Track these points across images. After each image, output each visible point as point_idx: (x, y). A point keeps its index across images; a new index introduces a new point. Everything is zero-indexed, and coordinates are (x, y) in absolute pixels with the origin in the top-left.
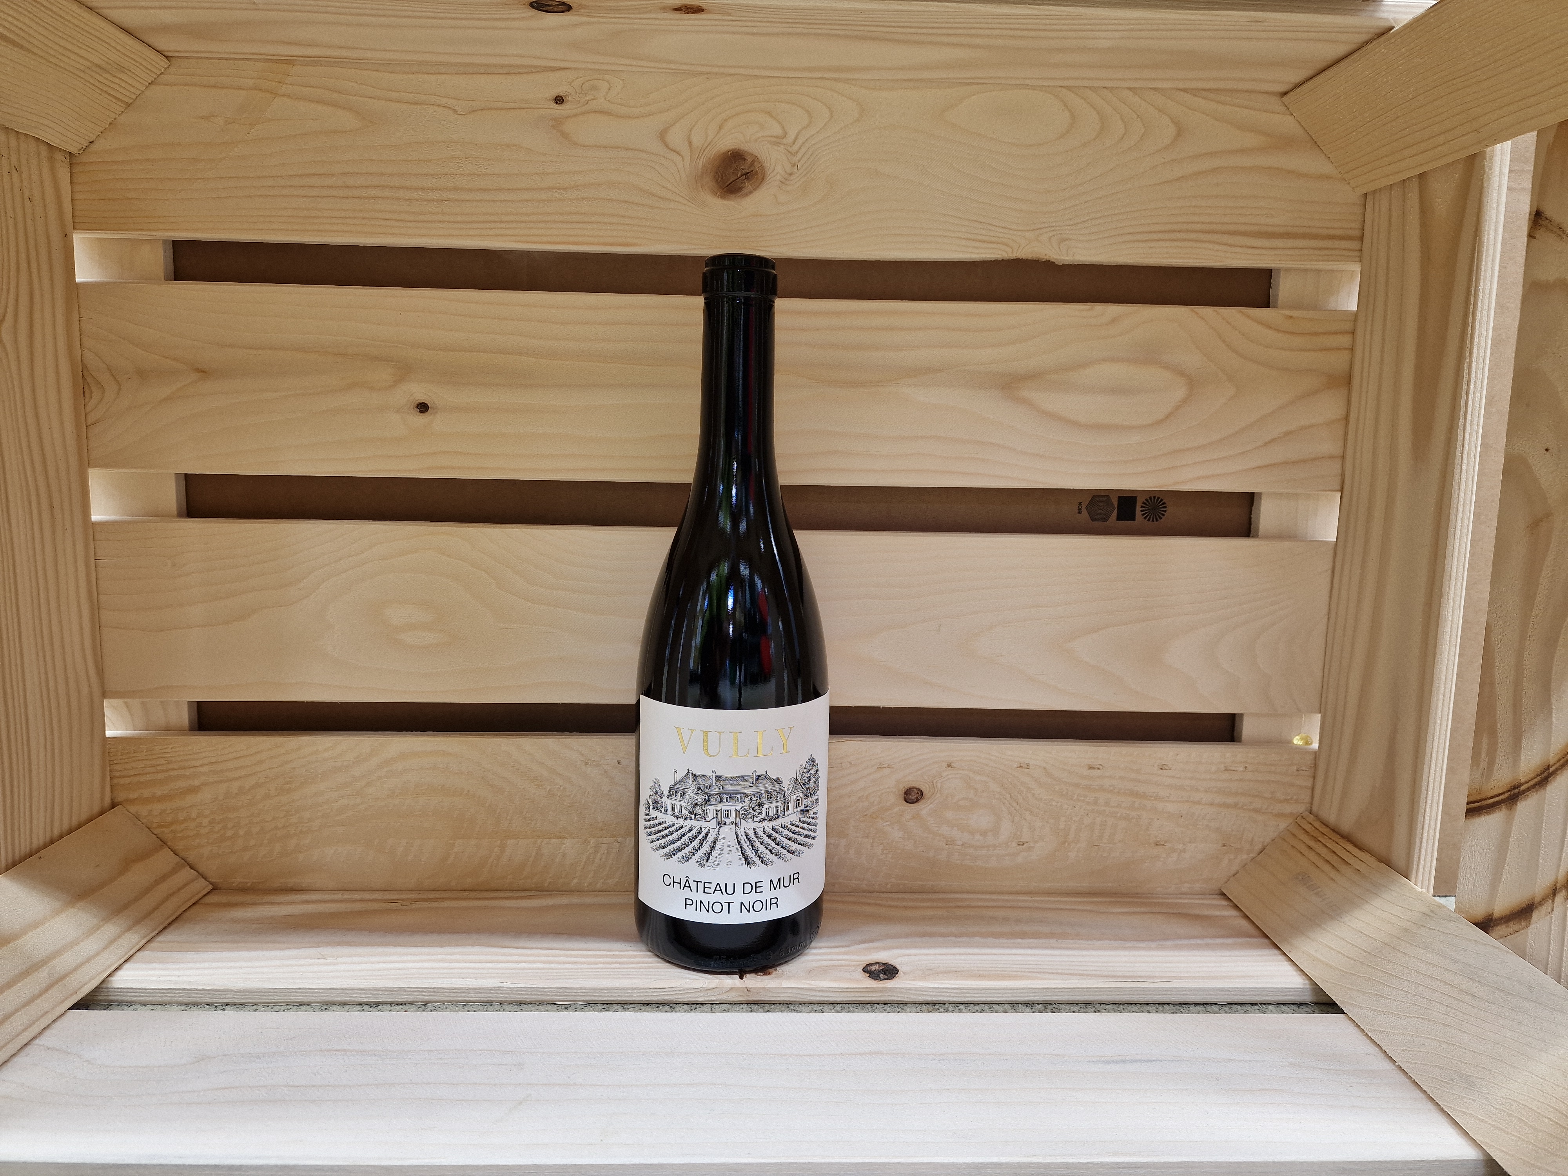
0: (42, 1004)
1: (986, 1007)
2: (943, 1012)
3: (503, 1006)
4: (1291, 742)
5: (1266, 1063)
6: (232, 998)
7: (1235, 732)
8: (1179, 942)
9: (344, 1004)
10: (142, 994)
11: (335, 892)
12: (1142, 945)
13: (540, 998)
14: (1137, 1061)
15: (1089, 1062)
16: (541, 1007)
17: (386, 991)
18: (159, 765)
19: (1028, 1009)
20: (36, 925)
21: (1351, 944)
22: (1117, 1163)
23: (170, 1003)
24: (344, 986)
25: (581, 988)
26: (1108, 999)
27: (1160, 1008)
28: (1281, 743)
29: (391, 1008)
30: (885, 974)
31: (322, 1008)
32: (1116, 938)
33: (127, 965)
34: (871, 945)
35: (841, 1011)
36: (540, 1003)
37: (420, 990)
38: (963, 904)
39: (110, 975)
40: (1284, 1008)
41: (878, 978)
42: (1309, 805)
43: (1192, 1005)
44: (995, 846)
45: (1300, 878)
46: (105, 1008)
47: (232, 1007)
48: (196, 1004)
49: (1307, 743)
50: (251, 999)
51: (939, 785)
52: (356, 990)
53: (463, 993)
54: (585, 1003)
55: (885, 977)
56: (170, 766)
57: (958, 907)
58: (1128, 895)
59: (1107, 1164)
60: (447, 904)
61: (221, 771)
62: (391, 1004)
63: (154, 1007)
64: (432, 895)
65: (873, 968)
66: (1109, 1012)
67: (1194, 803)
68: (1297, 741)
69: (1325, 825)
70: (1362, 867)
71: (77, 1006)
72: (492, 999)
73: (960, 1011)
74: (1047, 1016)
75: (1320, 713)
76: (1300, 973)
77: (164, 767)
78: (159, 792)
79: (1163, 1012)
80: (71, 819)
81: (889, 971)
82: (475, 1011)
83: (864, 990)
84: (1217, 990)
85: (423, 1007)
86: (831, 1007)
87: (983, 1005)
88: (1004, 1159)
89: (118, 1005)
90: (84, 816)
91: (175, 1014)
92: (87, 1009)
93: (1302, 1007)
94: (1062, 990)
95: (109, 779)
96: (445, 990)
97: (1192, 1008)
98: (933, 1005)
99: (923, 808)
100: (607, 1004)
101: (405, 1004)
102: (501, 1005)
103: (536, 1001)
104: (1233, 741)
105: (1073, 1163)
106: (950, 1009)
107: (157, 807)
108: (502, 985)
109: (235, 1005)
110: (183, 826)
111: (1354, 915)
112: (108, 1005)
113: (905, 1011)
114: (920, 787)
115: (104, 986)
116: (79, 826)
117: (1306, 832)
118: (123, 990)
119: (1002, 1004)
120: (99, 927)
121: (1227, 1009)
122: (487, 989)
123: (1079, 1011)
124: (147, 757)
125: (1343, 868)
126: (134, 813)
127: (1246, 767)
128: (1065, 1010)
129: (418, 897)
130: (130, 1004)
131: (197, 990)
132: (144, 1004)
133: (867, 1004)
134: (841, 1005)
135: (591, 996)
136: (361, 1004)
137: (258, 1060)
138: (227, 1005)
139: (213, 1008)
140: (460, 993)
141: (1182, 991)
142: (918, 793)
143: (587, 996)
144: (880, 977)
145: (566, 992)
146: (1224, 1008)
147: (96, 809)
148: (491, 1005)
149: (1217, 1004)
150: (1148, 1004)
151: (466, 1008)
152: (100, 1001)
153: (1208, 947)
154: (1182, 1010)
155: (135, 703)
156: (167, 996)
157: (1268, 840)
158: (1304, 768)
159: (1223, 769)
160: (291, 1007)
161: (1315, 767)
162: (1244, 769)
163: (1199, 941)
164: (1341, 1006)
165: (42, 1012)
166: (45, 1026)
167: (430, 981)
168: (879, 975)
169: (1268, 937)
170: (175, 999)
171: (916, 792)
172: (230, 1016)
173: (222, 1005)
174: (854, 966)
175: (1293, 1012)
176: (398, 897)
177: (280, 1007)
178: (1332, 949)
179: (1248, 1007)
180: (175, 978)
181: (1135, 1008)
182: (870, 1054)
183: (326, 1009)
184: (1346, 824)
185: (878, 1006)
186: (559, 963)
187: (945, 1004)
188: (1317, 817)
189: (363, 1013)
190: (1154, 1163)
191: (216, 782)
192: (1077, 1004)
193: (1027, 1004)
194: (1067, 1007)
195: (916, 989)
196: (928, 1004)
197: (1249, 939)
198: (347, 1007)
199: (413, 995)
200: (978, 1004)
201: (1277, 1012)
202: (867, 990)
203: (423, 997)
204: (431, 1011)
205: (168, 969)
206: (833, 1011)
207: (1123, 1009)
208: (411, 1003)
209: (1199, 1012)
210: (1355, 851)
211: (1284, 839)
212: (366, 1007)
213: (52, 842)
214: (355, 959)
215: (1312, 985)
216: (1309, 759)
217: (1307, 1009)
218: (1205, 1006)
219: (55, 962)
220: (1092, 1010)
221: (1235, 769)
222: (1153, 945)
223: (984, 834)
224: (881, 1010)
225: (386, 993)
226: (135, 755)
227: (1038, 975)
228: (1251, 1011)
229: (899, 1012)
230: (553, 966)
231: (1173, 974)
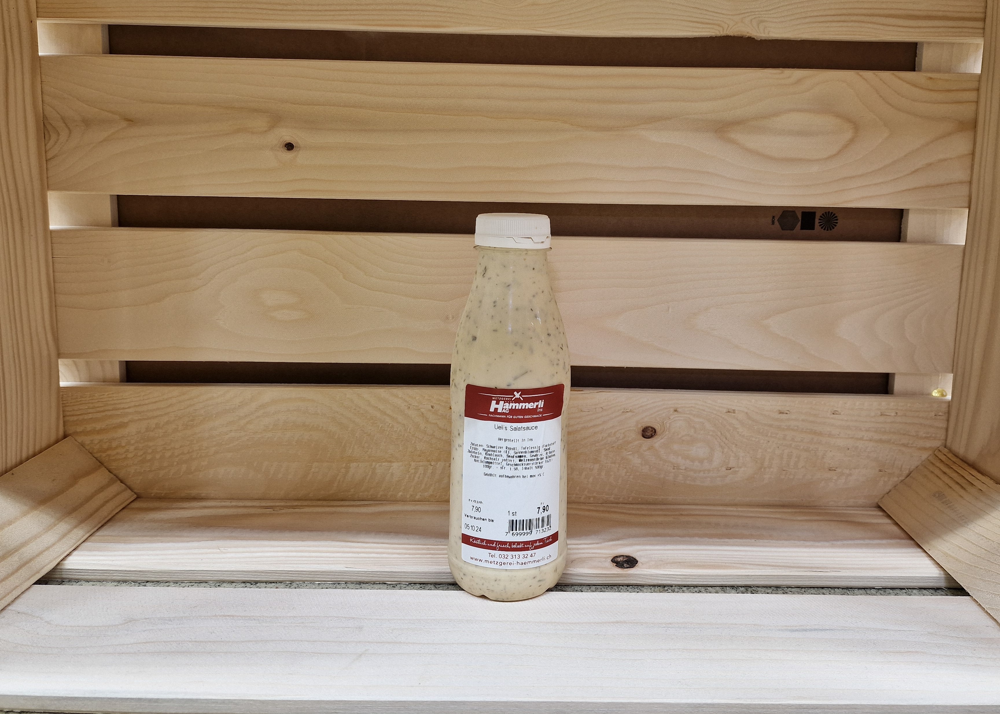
0: (13, 581)
1: (703, 589)
2: (671, 592)
3: (348, 584)
4: (930, 394)
5: (911, 632)
6: (151, 577)
7: (889, 387)
8: (845, 542)
9: (232, 582)
10: (86, 574)
11: (225, 500)
12: (819, 544)
13: (374, 579)
14: (815, 630)
15: (779, 630)
16: (375, 586)
17: (262, 572)
18: (98, 407)
19: (733, 591)
20: (10, 523)
21: (975, 544)
22: (800, 705)
23: (106, 581)
24: (232, 569)
25: (404, 572)
26: (792, 584)
27: (832, 591)
28: (923, 395)
29: (266, 585)
30: (628, 564)
31: (216, 585)
32: (799, 539)
33: (75, 553)
34: (617, 542)
35: (595, 591)
36: (374, 583)
37: (288, 572)
38: (685, 513)
39: (63, 559)
40: (924, 591)
41: (623, 567)
42: (943, 441)
43: (856, 589)
44: (709, 471)
45: (937, 495)
46: (60, 583)
47: (151, 584)
48: (125, 581)
49: (943, 395)
50: (165, 578)
51: (668, 425)
52: (240, 572)
53: (318, 575)
54: (408, 583)
55: (628, 566)
56: (107, 408)
57: (682, 515)
58: (807, 507)
59: (793, 705)
60: (307, 510)
61: (143, 412)
62: (266, 582)
63: (94, 583)
64: (296, 503)
65: (619, 559)
66: (794, 594)
67: (858, 439)
68: (935, 394)
69: (956, 456)
70: (984, 488)
71: (39, 582)
72: (339, 580)
73: (683, 592)
74: (748, 596)
75: (953, 373)
76: (937, 566)
77: (102, 409)
78: (98, 426)
79: (834, 594)
80: (35, 445)
81: (631, 562)
82: (327, 588)
83: (613, 575)
84: (874, 578)
85: (290, 585)
86: (588, 587)
87: (700, 588)
88: (716, 701)
89: (69, 581)
90: (44, 444)
91: (110, 588)
92: (46, 584)
93: (938, 591)
94: (758, 577)
95: (62, 416)
96: (305, 573)
97: (856, 591)
98: (664, 587)
99: (656, 442)
100: (424, 584)
101: (276, 583)
102: (346, 584)
103: (371, 581)
104: (887, 393)
105: (767, 704)
106: (676, 590)
107: (97, 438)
108: (347, 569)
109: (153, 582)
110: (115, 452)
111: (977, 523)
112: (61, 582)
113: (643, 592)
114: (654, 427)
115: (58, 567)
116: (41, 451)
117: (942, 461)
118: (72, 571)
119: (714, 586)
120: (55, 525)
121: (882, 592)
122: (336, 572)
123: (772, 593)
124: (90, 401)
125: (969, 488)
126: (80, 441)
127: (897, 413)
128: (761, 591)
129: (286, 505)
130: (77, 581)
131: (125, 571)
132: (88, 581)
133: (614, 586)
134: (595, 587)
135: (411, 578)
136: (244, 582)
137: (170, 622)
138: (147, 582)
139: (137, 584)
140: (316, 575)
141: (849, 578)
142: (652, 431)
143: (409, 578)
144: (624, 566)
145: (393, 575)
146: (880, 591)
147: (53, 438)
148: (339, 584)
149: (874, 588)
150: (823, 588)
151: (321, 586)
152: (56, 578)
153: (867, 546)
154: (848, 592)
155: (81, 362)
156: (104, 575)
157: (913, 468)
158: (940, 414)
159: (879, 414)
160: (193, 584)
161: (949, 413)
162: (896, 415)
163: (862, 542)
164: (968, 590)
165: (14, 586)
166: (17, 596)
167: (295, 566)
168: (624, 564)
169: (912, 539)
170: (110, 578)
171: (651, 430)
172: (150, 589)
173: (144, 582)
174: (605, 558)
175: (931, 595)
176: (271, 504)
177: (186, 584)
178: (961, 548)
179: (898, 591)
180: (110, 563)
181: (813, 591)
182: (617, 622)
183: (219, 586)
184: (972, 456)
185: (622, 587)
186: (389, 553)
187: (672, 586)
188: (950, 451)
189: (246, 589)
190: (827, 705)
191: (139, 420)
192: (770, 587)
193: (732, 587)
194: (763, 590)
195: (651, 575)
196: (659, 586)
197: (898, 541)
198: (234, 584)
199: (282, 576)
200: (697, 586)
201: (920, 595)
202: (615, 576)
203: (290, 577)
204: (295, 588)
205: (105, 556)
206: (589, 591)
207: (805, 591)
208: (281, 582)
209: (861, 594)
210: (979, 476)
211: (925, 467)
212: (248, 585)
213: (21, 463)
214: (241, 549)
215: (946, 575)
216: (944, 407)
217: (942, 593)
218: (866, 589)
219: (24, 549)
220: (781, 592)
221: (888, 414)
222: (827, 544)
223: (701, 461)
224: (625, 590)
225: (263, 574)
226: (80, 400)
227: (741, 566)
228: (900, 594)
229: (638, 592)
230: (384, 555)
231: (841, 566)
